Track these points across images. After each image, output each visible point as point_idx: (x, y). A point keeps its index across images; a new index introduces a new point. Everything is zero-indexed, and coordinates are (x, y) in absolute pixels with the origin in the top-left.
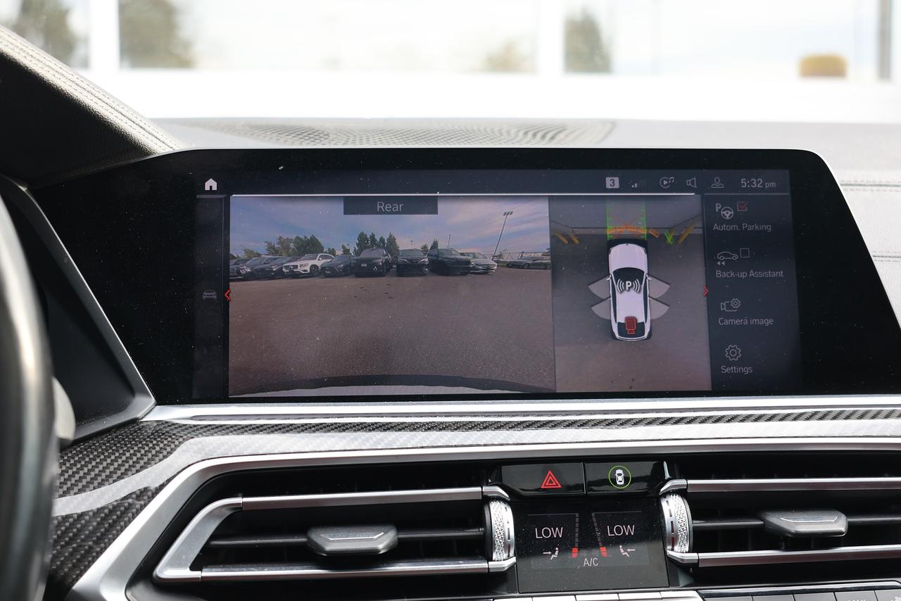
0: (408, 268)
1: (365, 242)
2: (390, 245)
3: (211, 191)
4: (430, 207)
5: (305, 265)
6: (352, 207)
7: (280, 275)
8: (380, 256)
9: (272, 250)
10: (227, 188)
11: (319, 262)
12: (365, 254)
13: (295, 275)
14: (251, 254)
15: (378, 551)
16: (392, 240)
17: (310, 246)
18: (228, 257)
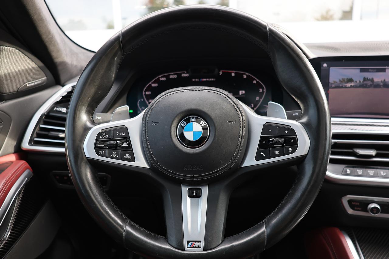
0: (377, 86)
1: (365, 79)
2: (372, 80)
3: (325, 67)
4: (384, 70)
5: (349, 85)
6: (362, 71)
7: (342, 87)
8: (369, 83)
9: (340, 81)
10: (329, 66)
11: (352, 84)
12: (365, 82)
13: (346, 87)
14: (335, 82)
15: (373, 155)
16: (373, 79)
17: (350, 80)
18: (329, 82)
